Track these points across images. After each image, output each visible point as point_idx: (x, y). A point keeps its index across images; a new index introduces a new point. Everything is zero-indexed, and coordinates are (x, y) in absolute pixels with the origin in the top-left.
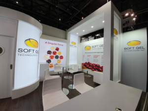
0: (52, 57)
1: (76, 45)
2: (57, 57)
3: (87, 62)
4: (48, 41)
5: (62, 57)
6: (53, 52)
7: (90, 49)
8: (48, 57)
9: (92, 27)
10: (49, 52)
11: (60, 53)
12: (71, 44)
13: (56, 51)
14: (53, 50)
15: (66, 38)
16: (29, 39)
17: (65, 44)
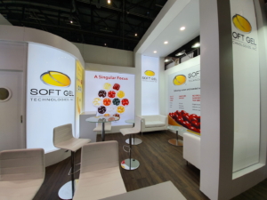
0: (107, 102)
1: (156, 76)
2: (116, 102)
3: (180, 111)
4: (98, 73)
5: (125, 102)
6: (109, 93)
7: (185, 81)
8: (100, 102)
9: (183, 29)
10: (102, 94)
11: (122, 94)
12: (143, 75)
13: (115, 91)
14: (108, 89)
15: (133, 65)
16: (49, 72)
17: (131, 77)
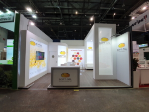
0: (75, 59)
2: (78, 59)
4: (72, 49)
5: (81, 59)
8: (73, 58)
10: (73, 56)
11: (80, 56)
12: (87, 49)
13: (77, 55)
14: (75, 54)
15: (84, 46)
17: (83, 50)
